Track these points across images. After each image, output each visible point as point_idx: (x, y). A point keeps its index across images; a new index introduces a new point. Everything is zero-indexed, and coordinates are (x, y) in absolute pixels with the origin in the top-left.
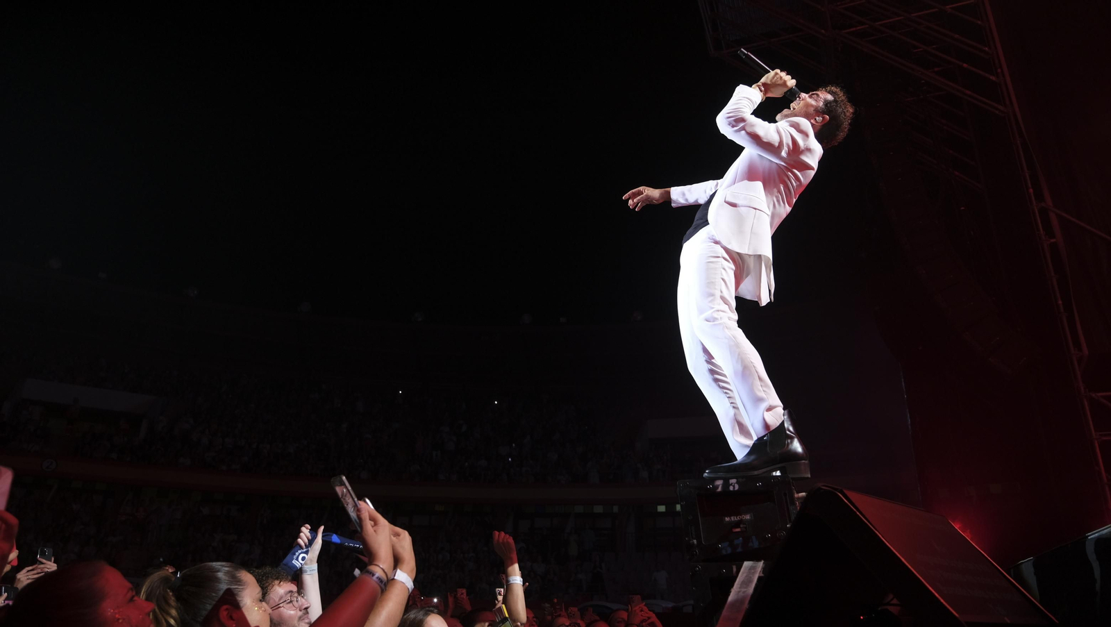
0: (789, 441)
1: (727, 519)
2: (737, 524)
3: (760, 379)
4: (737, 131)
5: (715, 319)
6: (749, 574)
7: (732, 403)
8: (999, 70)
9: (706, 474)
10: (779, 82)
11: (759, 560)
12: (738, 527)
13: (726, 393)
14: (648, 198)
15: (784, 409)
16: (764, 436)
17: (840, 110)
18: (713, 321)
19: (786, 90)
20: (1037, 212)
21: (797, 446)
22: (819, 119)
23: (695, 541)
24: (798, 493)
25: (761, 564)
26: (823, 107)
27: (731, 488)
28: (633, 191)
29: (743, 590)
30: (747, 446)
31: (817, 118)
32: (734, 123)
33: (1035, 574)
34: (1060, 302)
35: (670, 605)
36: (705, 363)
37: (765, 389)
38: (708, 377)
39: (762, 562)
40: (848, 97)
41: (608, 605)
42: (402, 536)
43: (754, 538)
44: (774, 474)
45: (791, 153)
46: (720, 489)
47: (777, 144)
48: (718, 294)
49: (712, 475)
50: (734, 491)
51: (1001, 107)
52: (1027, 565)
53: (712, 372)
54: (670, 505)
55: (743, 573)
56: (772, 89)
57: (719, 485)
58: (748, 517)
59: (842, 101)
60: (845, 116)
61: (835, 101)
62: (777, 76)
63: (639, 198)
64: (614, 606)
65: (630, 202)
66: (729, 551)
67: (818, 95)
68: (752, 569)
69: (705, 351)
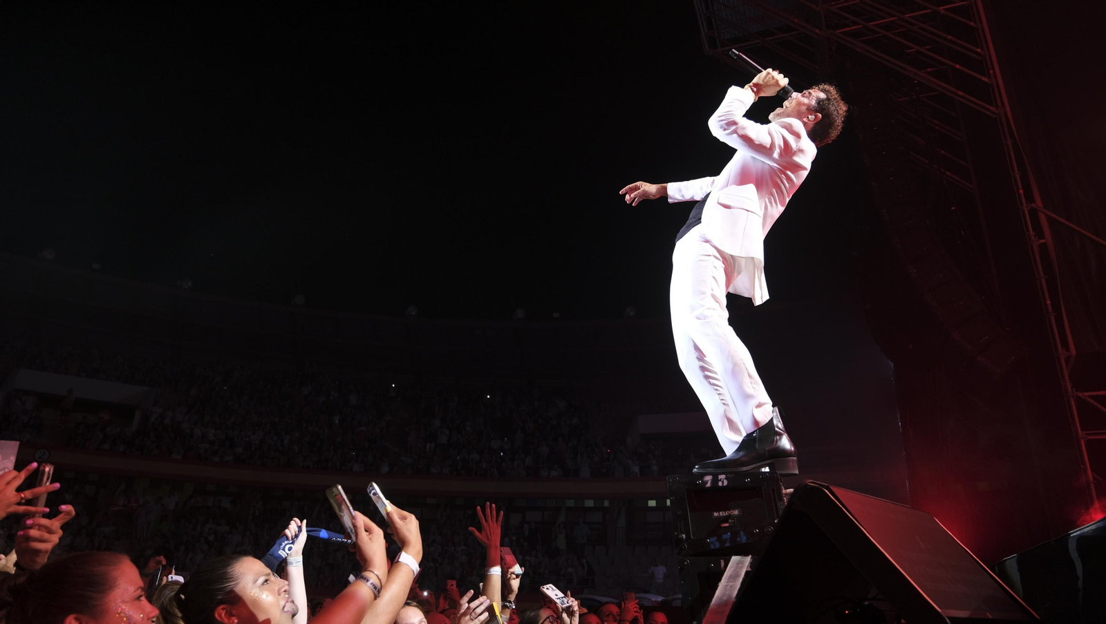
0: (778, 437)
1: (716, 514)
2: (725, 519)
3: (750, 376)
4: (728, 134)
5: (706, 317)
6: (737, 568)
7: (722, 400)
8: (991, 72)
9: (695, 470)
10: (772, 82)
11: (746, 555)
12: (727, 522)
13: (716, 390)
14: (645, 193)
15: (773, 406)
16: (753, 432)
17: (833, 108)
18: (705, 319)
19: (778, 89)
20: (1027, 212)
21: (785, 443)
22: (811, 117)
23: (684, 536)
24: (786, 489)
25: (748, 559)
26: (816, 105)
27: (720, 484)
28: (631, 186)
29: (731, 584)
30: (737, 442)
31: (810, 117)
32: (726, 127)
33: (1019, 570)
34: (1049, 302)
35: (660, 599)
36: (696, 360)
37: (754, 386)
38: (700, 374)
39: (750, 556)
40: (841, 95)
41: (599, 598)
42: (408, 520)
43: (742, 533)
44: (763, 470)
45: (783, 153)
46: (709, 485)
47: (768, 146)
48: (709, 293)
49: (701, 471)
50: (723, 487)
51: (992, 108)
52: (1011, 561)
53: (703, 369)
54: (661, 500)
55: (731, 568)
56: (764, 89)
57: (708, 481)
58: (736, 512)
59: (835, 99)
60: (838, 113)
61: (828, 99)
62: (769, 76)
63: (636, 193)
64: (604, 599)
65: (627, 197)
66: (717, 545)
67: (810, 93)
68: (740, 563)
69: (697, 348)
